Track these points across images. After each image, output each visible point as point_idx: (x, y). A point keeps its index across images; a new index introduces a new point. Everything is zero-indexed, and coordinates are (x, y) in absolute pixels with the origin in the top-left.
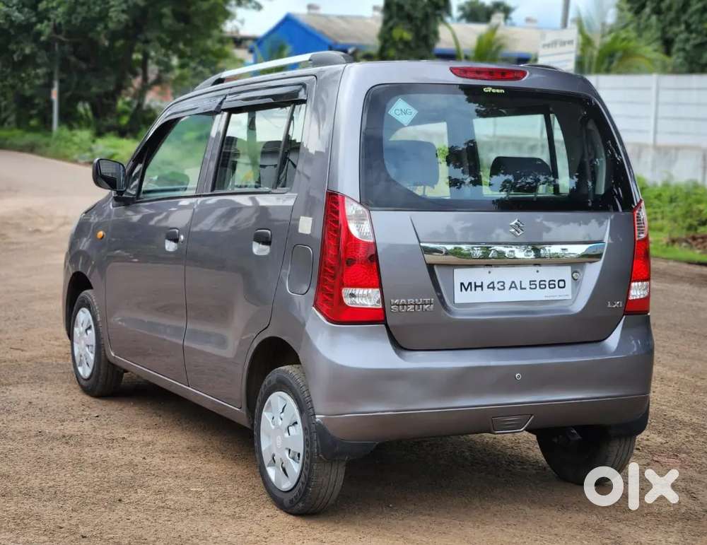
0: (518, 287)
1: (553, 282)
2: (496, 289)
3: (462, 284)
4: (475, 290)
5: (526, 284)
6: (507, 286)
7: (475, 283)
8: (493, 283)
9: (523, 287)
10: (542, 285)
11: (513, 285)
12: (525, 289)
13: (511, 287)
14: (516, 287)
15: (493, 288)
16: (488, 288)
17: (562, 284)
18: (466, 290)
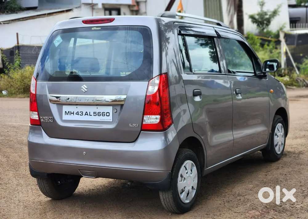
0: (89, 114)
1: (104, 113)
3: (66, 112)
4: (71, 115)
5: (92, 113)
6: (84, 114)
7: (71, 112)
8: (78, 112)
10: (99, 114)
11: (86, 114)
12: (91, 115)
13: (85, 114)
15: (78, 114)
16: (76, 114)
17: (108, 114)
18: (67, 114)
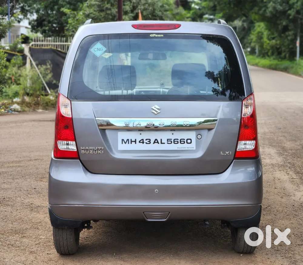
0: (160, 142)
1: (183, 140)
2: (145, 143)
3: (123, 140)
4: (131, 143)
5: (164, 141)
6: (152, 141)
7: (131, 140)
8: (143, 140)
9: (162, 142)
10: (175, 141)
11: (156, 141)
12: (164, 143)
13: (154, 142)
14: (158, 142)
15: (143, 143)
16: (140, 142)
17: (189, 141)
18: (125, 143)
